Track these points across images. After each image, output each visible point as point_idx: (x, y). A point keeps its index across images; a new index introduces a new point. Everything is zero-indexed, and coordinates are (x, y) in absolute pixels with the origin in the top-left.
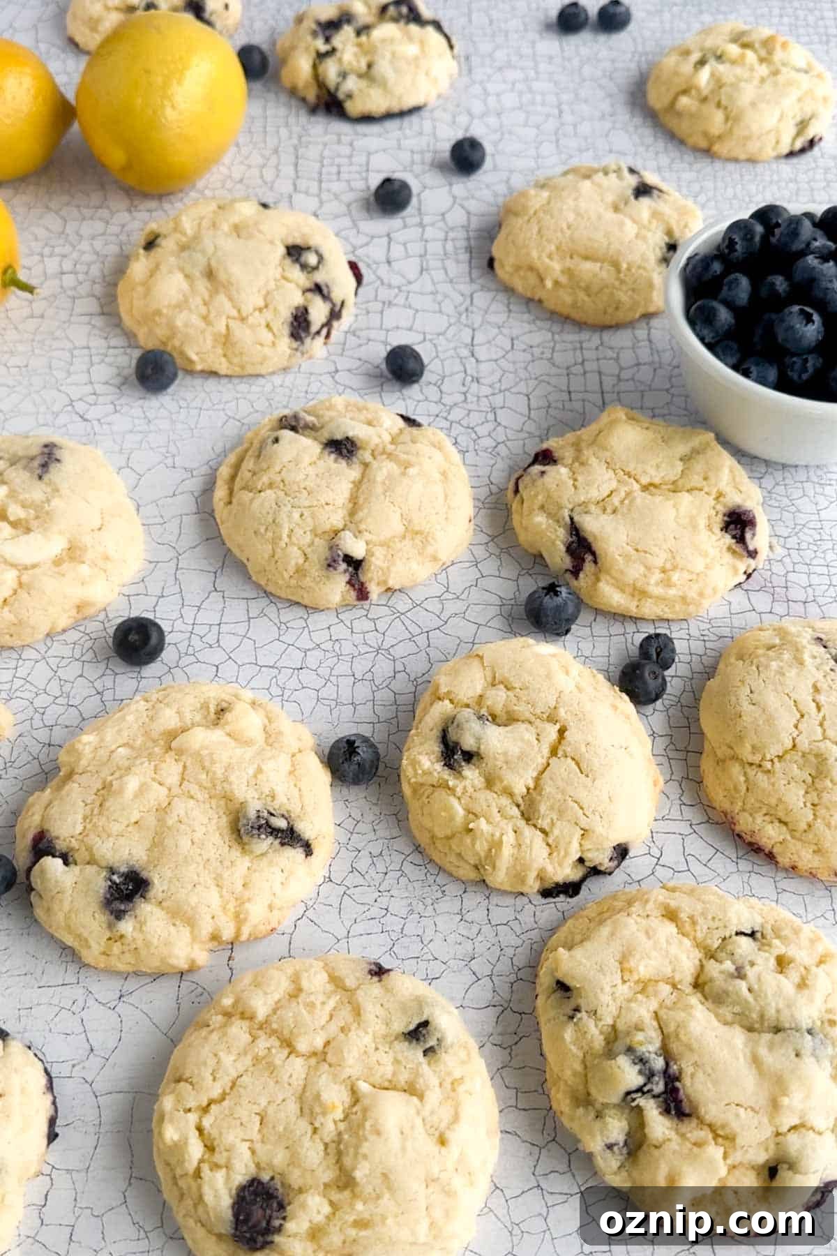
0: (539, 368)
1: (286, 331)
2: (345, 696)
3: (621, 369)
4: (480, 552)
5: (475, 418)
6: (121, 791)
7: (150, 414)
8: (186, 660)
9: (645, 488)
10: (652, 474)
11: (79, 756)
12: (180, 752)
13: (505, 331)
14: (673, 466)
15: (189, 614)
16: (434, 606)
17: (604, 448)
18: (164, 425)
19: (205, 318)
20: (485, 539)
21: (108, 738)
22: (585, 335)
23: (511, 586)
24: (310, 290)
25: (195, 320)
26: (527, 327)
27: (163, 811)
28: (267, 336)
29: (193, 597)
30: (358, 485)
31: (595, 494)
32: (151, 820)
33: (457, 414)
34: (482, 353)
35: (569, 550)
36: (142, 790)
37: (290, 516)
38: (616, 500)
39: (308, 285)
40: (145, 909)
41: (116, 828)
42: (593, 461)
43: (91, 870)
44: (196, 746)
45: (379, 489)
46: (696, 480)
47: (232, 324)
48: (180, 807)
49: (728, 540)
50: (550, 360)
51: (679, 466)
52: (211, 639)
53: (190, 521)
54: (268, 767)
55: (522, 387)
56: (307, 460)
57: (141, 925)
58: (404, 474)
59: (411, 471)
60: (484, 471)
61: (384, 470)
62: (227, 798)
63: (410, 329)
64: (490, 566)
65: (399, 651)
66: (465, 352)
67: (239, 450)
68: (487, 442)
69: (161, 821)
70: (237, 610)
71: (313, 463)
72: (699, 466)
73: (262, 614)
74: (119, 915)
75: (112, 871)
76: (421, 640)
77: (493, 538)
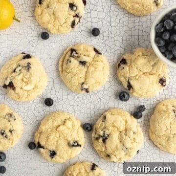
0: (125, 28)
1: (71, 27)
2: (86, 112)
3: (143, 28)
4: (111, 79)
5: (111, 44)
6: (50, 139)
7: (45, 44)
8: (57, 104)
9: (144, 73)
10: (146, 71)
11: (43, 130)
12: (59, 131)
13: (118, 17)
14: (150, 68)
15: (57, 93)
16: (102, 92)
17: (136, 64)
18: (48, 47)
19: (54, 25)
20: (112, 76)
21: (47, 127)
22: (136, 18)
23: (117, 87)
24: (75, 16)
25: (52, 26)
26: (123, 16)
27: (57, 142)
28: (66, 29)
29: (57, 90)
30: (87, 72)
31: (133, 75)
32: (55, 143)
33: (107, 43)
34: (113, 24)
35: (128, 86)
36: (54, 138)
37: (74, 80)
38: (137, 77)
39: (75, 15)
40: (56, 157)
41: (50, 144)
42: (134, 67)
43: (47, 150)
44: (61, 130)
45: (90, 75)
46: (154, 72)
47: (60, 27)
48: (60, 141)
49: (160, 84)
50: (128, 26)
51: (151, 68)
52: (61, 99)
53: (55, 72)
54: (73, 134)
55: (121, 35)
56: (76, 66)
57: (56, 159)
58: (95, 70)
59: (97, 70)
60: (112, 58)
61: (92, 69)
62: (67, 140)
63: (97, 18)
64: (113, 83)
65: (95, 103)
66: (109, 24)
67: (63, 57)
68: (113, 50)
69: (57, 144)
70: (65, 93)
71: (78, 67)
72: (155, 68)
73: (70, 94)
74: (52, 158)
75: (50, 151)
76: (99, 100)
77: (114, 75)
